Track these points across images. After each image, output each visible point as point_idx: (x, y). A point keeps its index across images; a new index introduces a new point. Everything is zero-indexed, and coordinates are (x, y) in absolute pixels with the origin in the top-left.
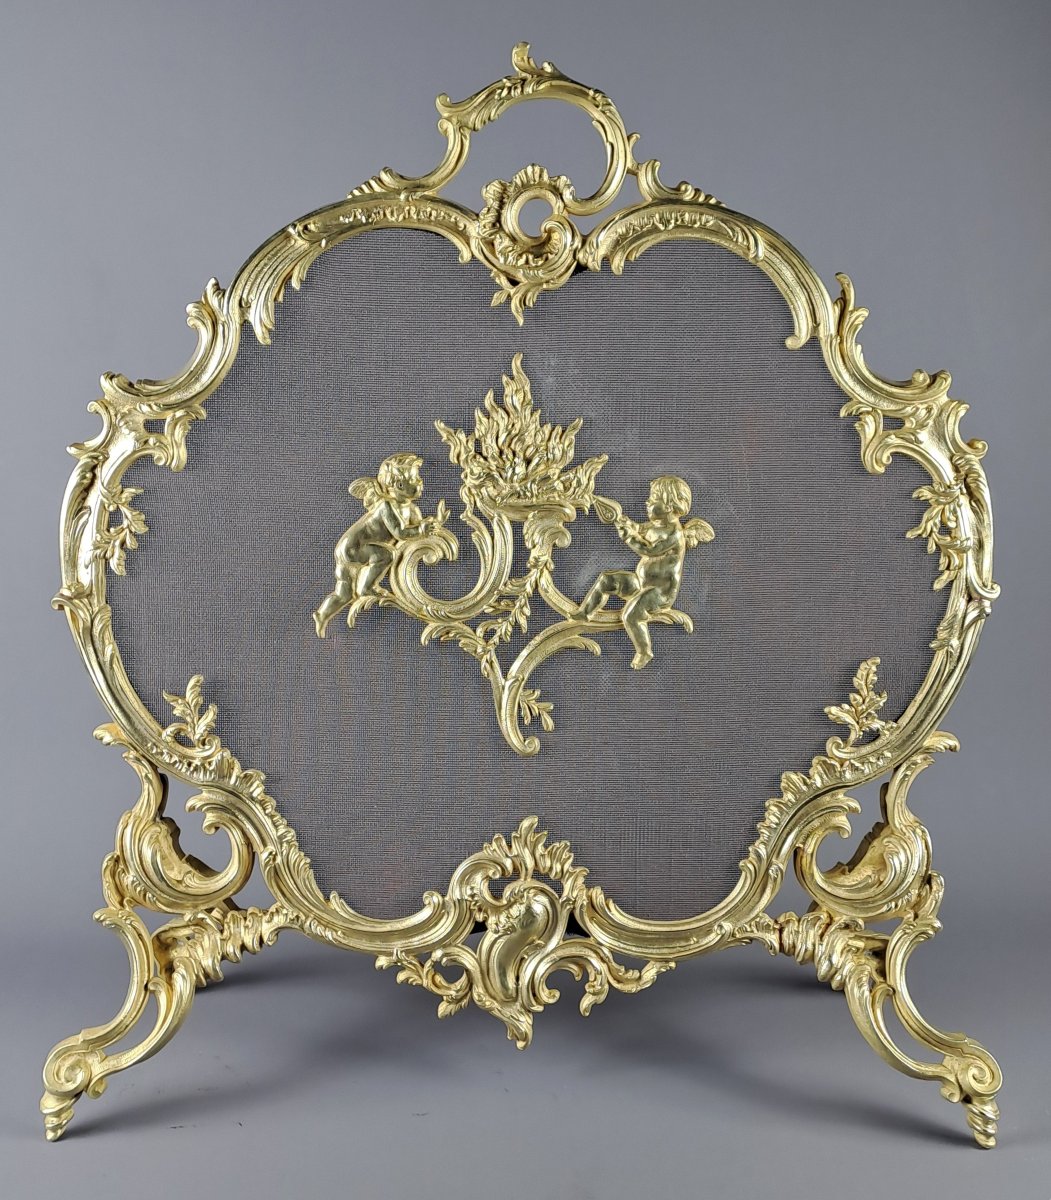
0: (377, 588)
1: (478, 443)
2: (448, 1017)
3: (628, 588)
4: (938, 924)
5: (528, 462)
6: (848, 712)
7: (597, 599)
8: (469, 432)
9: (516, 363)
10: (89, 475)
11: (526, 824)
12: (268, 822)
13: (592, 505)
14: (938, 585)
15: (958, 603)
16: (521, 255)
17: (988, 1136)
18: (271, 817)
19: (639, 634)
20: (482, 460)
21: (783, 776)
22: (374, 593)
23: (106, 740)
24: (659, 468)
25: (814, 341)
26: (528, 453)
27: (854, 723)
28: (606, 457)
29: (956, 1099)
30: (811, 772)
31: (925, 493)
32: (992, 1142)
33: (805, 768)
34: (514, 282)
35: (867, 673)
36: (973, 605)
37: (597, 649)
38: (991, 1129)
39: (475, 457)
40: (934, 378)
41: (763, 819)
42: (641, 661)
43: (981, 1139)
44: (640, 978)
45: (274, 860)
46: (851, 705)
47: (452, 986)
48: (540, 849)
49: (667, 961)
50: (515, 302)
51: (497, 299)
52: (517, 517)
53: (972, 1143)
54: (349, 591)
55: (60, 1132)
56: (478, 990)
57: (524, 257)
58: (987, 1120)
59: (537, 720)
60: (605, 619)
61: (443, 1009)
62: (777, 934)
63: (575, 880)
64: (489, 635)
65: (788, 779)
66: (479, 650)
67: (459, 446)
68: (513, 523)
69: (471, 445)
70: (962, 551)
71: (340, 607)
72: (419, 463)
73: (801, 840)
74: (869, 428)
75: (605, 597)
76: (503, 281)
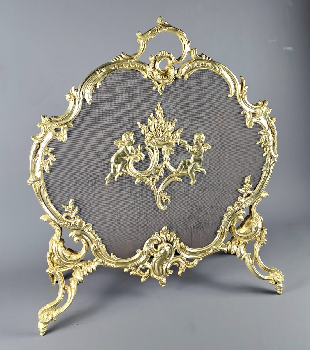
0: (123, 170)
1: (149, 128)
2: (145, 282)
3: (189, 163)
4: (266, 241)
5: (163, 132)
6: (243, 190)
7: (181, 167)
8: (147, 125)
9: (159, 105)
10: (39, 146)
11: (164, 228)
12: (93, 237)
13: (180, 142)
14: (264, 155)
16: (161, 76)
17: (281, 291)
18: (94, 235)
19: (192, 176)
20: (151, 132)
21: (228, 208)
22: (122, 172)
23: (45, 220)
24: (196, 131)
25: (235, 95)
26: (163, 130)
27: (244, 192)
28: (183, 129)
29: (274, 283)
30: (234, 206)
31: (261, 132)
32: (281, 293)
34: (159, 83)
35: (248, 179)
36: (272, 160)
37: (181, 180)
38: (282, 290)
39: (149, 132)
40: (264, 102)
41: (223, 219)
42: (193, 183)
43: (279, 292)
44: (193, 264)
45: (96, 247)
46: (244, 188)
47: (145, 273)
49: (200, 258)
50: (159, 89)
51: (154, 88)
52: (160, 147)
53: (276, 293)
54: (115, 172)
55: (44, 333)
56: (152, 274)
57: (162, 76)
58: (280, 288)
59: (166, 201)
61: (143, 280)
62: (226, 247)
63: (177, 241)
64: (153, 180)
66: (151, 184)
67: (144, 129)
68: (159, 149)
69: (147, 128)
70: (270, 146)
71: (113, 176)
72: (133, 134)
73: (232, 223)
74: (248, 117)
75: (183, 167)
76: (156, 83)
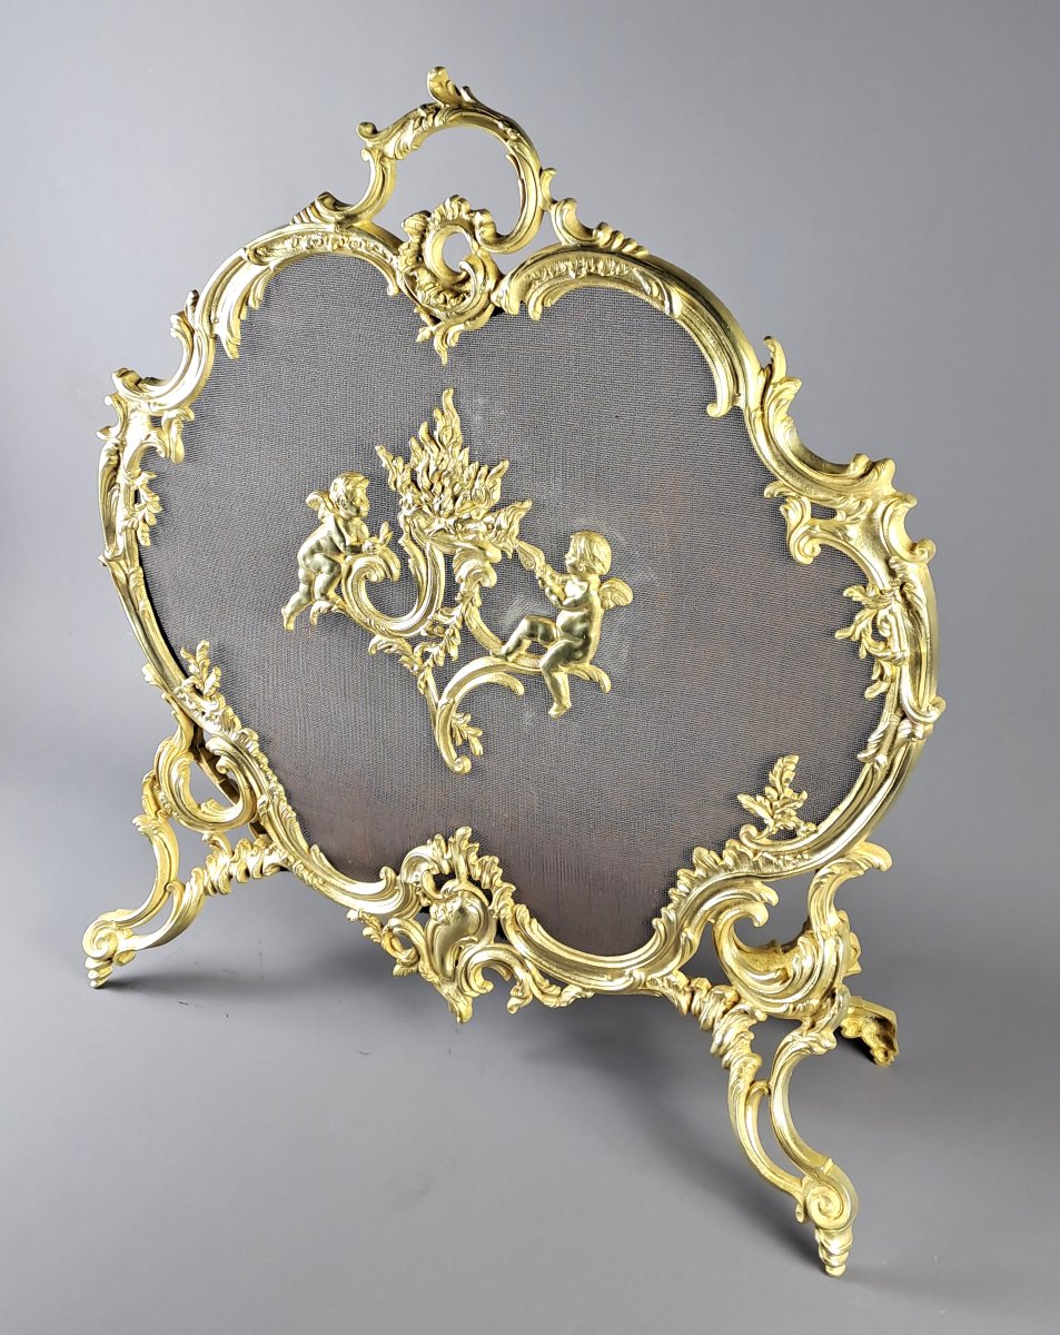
0: (331, 593)
1: (414, 474)
2: (401, 977)
3: (548, 637)
5: (455, 498)
6: (761, 804)
7: (519, 644)
8: (407, 461)
9: (448, 400)
10: (115, 458)
11: (460, 832)
12: (262, 777)
13: (515, 550)
14: (871, 693)
15: (888, 718)
16: (439, 293)
18: (265, 772)
19: (555, 684)
20: (415, 490)
21: (695, 851)
22: (327, 599)
23: (147, 679)
25: (736, 413)
26: (455, 489)
27: (769, 818)
28: (528, 504)
30: (725, 853)
31: (854, 593)
33: (719, 849)
34: (436, 320)
35: (787, 768)
36: (906, 724)
37: (521, 690)
39: (409, 486)
40: (872, 466)
41: (675, 886)
42: (558, 710)
44: (560, 995)
45: (267, 807)
46: (765, 797)
47: (404, 953)
48: (473, 858)
49: (587, 990)
50: (437, 342)
51: (423, 334)
52: (447, 550)
54: (309, 594)
55: (100, 983)
56: (424, 966)
57: (441, 296)
59: (466, 742)
60: (526, 663)
61: (397, 969)
62: (688, 997)
63: (503, 894)
64: (425, 656)
65: (700, 853)
66: (416, 668)
67: (398, 474)
68: (445, 556)
69: (407, 475)
70: (894, 661)
71: (303, 606)
72: (366, 484)
73: (713, 914)
74: (796, 514)
75: (527, 643)
76: (425, 317)
